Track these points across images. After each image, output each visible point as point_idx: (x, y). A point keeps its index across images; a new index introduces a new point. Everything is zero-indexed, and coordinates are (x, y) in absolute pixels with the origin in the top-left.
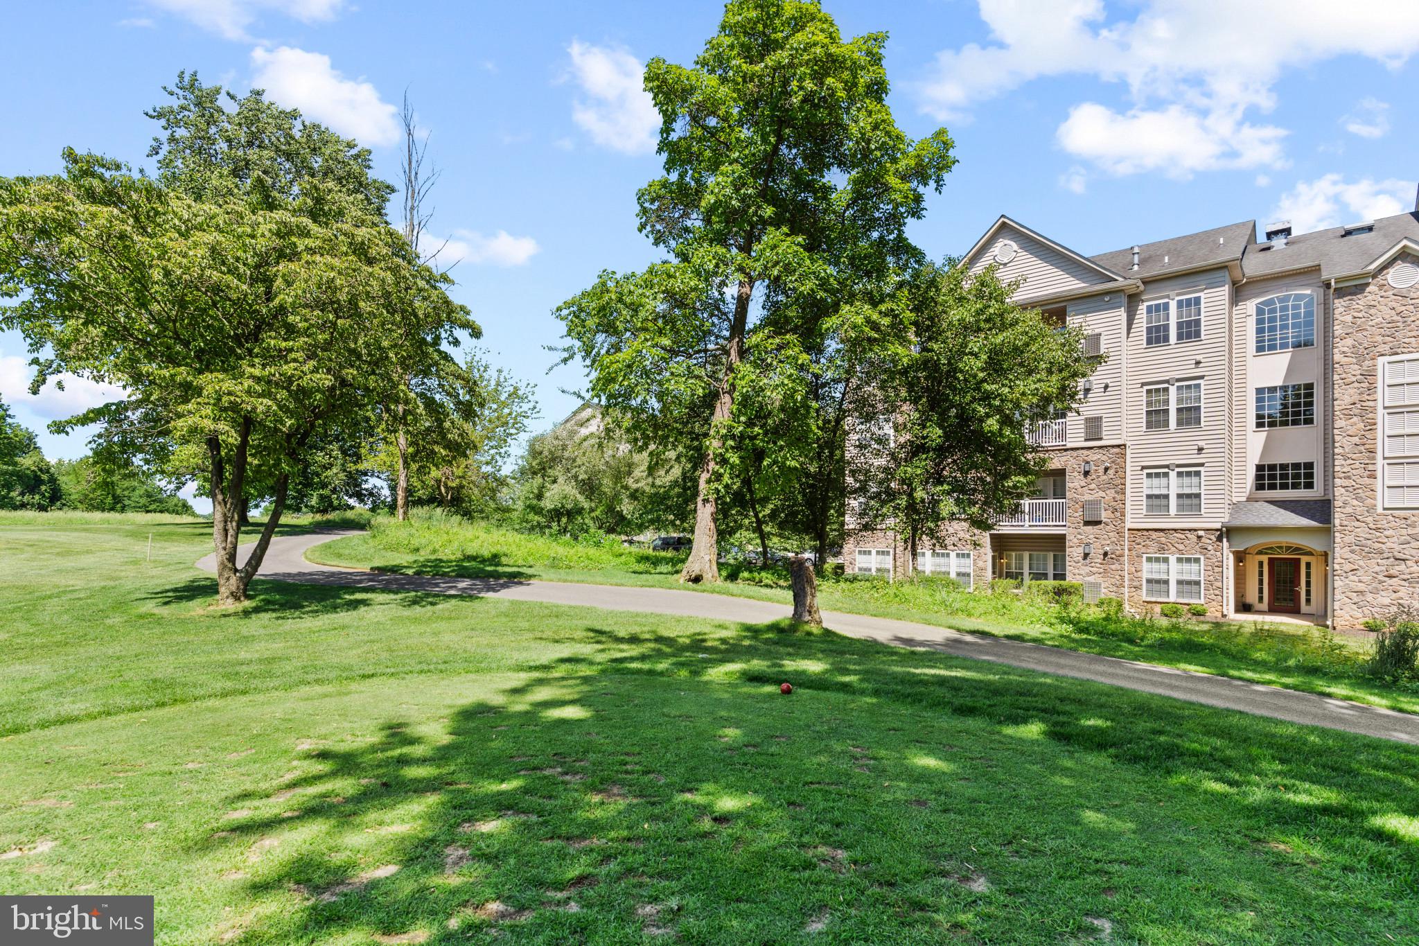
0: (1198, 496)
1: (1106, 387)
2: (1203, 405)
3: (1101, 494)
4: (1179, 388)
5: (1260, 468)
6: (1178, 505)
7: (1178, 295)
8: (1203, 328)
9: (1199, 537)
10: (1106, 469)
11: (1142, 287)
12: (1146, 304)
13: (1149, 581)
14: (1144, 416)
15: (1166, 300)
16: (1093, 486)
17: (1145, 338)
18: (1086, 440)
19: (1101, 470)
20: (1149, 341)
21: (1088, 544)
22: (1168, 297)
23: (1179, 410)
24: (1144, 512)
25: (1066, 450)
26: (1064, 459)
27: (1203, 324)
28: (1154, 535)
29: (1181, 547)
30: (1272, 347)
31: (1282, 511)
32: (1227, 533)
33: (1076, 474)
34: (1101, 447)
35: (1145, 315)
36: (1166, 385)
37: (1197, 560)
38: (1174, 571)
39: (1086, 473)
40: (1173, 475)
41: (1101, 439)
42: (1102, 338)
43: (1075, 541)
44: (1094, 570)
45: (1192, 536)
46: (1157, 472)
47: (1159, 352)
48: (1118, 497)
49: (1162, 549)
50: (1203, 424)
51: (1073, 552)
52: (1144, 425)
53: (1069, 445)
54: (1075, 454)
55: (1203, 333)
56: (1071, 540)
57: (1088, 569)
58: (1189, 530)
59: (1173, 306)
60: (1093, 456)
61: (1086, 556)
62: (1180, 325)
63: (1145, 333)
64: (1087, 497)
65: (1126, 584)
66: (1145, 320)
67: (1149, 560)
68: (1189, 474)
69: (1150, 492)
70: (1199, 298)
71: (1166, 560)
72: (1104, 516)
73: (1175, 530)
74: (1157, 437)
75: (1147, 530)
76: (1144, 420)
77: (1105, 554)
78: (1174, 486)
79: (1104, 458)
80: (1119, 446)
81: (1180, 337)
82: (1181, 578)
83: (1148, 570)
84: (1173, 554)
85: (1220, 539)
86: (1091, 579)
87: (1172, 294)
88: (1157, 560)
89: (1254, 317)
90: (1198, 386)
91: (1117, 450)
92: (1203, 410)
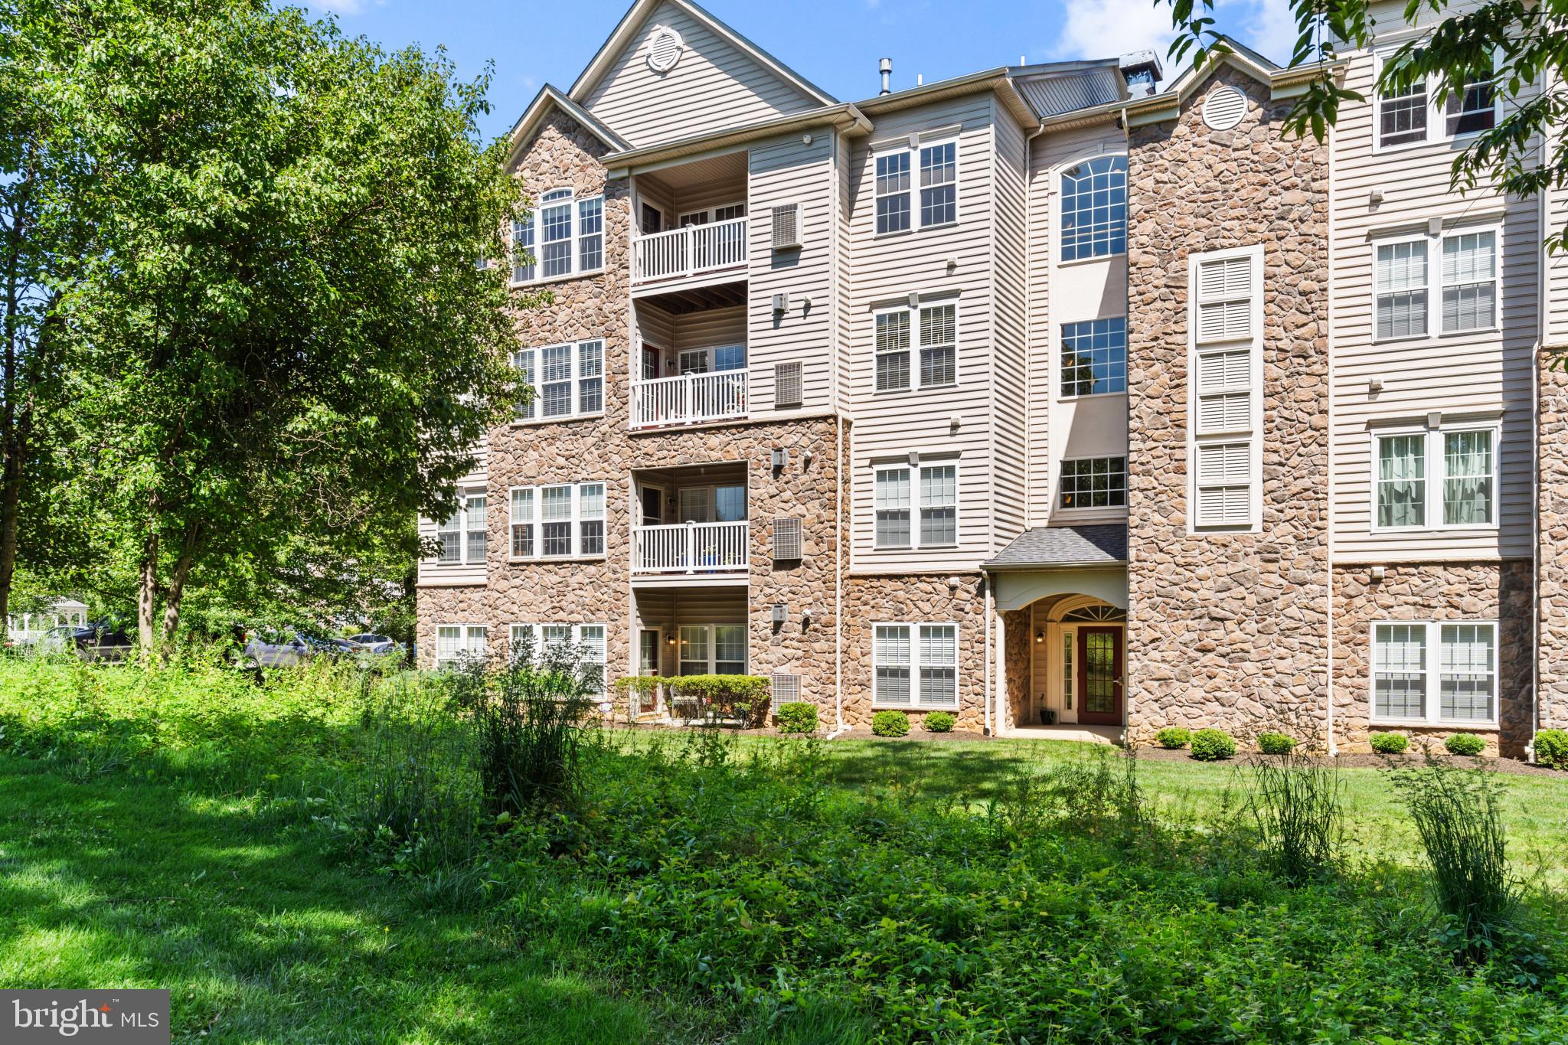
0: (950, 513)
1: (808, 307)
2: (958, 346)
3: (800, 509)
4: (925, 313)
5: (1067, 467)
6: (924, 531)
7: (923, 139)
8: (958, 203)
9: (953, 588)
10: (808, 462)
11: (866, 123)
12: (877, 155)
13: (882, 672)
14: (874, 364)
15: (904, 150)
16: (787, 495)
17: (874, 219)
18: (778, 407)
19: (800, 465)
20: (881, 228)
21: (779, 605)
22: (907, 143)
23: (925, 354)
24: (874, 543)
25: (747, 427)
26: (745, 443)
27: (958, 194)
28: (889, 586)
29: (927, 607)
30: (1085, 252)
31: (1083, 541)
32: (993, 578)
33: (762, 472)
34: (798, 421)
35: (874, 177)
36: (904, 308)
37: (950, 631)
38: (916, 653)
39: (778, 470)
40: (915, 473)
41: (798, 405)
42: (799, 213)
43: (762, 598)
44: (789, 652)
45: (942, 587)
46: (892, 470)
47: (896, 245)
48: (826, 515)
49: (900, 613)
50: (958, 380)
51: (760, 620)
52: (874, 381)
53: (754, 417)
54: (760, 433)
55: (958, 211)
56: (756, 598)
57: (780, 651)
58: (939, 576)
59: (915, 159)
60: (789, 438)
61: (777, 625)
62: (925, 195)
63: (874, 210)
64: (780, 515)
65: (839, 677)
66: (874, 186)
67: (881, 632)
68: (938, 472)
69: (883, 508)
70: (951, 148)
71: (905, 632)
72: (805, 550)
73: (918, 576)
74: (893, 404)
75: (879, 577)
76: (874, 373)
77: (806, 622)
78: (915, 495)
79: (804, 441)
80: (825, 418)
81: (926, 220)
82: (928, 664)
83: (879, 653)
84: (914, 620)
85: (981, 593)
86: (784, 670)
87: (914, 137)
88: (893, 632)
89: (1059, 197)
90: (950, 310)
91: (821, 426)
92: (958, 354)
